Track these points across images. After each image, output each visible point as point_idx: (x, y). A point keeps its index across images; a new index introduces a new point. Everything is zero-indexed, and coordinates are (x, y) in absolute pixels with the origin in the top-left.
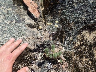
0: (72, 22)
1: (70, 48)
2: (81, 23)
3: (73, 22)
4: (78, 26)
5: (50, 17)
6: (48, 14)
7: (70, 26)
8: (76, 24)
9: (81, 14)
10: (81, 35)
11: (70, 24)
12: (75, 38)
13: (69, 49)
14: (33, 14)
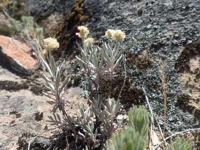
0: (142, 51)
1: (175, 121)
2: (168, 45)
3: (144, 49)
4: (165, 53)
5: (69, 62)
6: (61, 59)
7: (140, 60)
8: (156, 51)
9: (155, 29)
10: (192, 73)
11: (137, 56)
12: (175, 84)
13: (176, 125)
14: (18, 62)
